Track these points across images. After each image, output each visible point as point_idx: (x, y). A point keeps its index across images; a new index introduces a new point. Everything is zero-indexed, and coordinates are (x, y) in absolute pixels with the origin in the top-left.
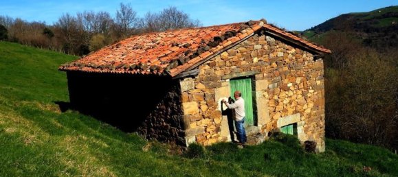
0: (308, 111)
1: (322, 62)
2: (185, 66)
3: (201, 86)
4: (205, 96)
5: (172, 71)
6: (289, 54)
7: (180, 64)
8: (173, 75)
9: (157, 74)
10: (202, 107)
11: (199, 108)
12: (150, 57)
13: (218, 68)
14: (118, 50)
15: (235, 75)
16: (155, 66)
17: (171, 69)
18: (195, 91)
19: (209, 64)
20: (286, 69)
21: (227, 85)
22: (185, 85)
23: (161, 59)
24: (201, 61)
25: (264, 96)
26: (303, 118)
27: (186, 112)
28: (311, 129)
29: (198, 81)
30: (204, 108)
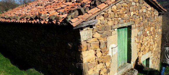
0: (154, 49)
1: (162, 17)
2: (85, 16)
3: (97, 35)
4: (100, 44)
5: (73, 21)
6: (148, 10)
7: (80, 13)
8: (74, 25)
9: (57, 23)
10: (97, 55)
11: (96, 55)
12: (49, 9)
13: (110, 19)
14: (26, 7)
15: (120, 26)
16: (54, 16)
17: (72, 18)
18: (93, 40)
19: (103, 15)
20: (146, 21)
21: (115, 34)
22: (84, 35)
23: (58, 11)
24: (98, 12)
25: (135, 41)
26: (152, 54)
27: (85, 60)
28: (155, 60)
29: (95, 30)
30: (99, 54)
